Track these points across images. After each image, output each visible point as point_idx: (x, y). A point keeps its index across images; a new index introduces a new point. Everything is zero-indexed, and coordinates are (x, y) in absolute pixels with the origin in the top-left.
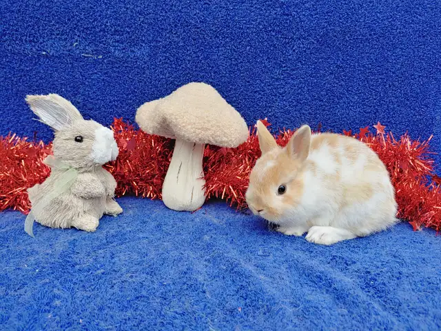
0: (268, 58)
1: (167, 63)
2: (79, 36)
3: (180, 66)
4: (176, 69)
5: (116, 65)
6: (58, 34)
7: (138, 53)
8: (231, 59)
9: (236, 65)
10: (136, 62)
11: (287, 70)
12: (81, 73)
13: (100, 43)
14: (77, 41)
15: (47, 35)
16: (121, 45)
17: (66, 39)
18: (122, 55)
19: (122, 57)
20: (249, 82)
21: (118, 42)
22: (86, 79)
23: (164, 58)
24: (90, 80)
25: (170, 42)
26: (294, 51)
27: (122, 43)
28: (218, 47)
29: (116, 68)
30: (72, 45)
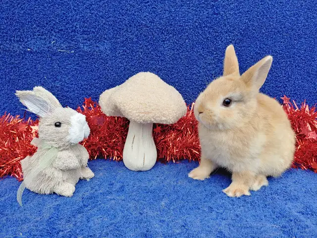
0: (203, 48)
1: (124, 55)
2: (55, 36)
3: (134, 56)
4: (132, 59)
5: (86, 58)
6: (39, 35)
7: (102, 48)
8: (174, 50)
9: (179, 54)
10: (101, 55)
11: (217, 56)
12: (58, 64)
13: (72, 41)
14: (54, 40)
15: (31, 36)
16: (89, 42)
17: (45, 39)
18: (90, 50)
19: (90, 52)
20: (187, 67)
21: (86, 39)
22: (62, 69)
23: (122, 51)
24: (66, 70)
25: (126, 39)
26: (222, 41)
27: (89, 41)
28: (164, 41)
29: (85, 60)
30: (50, 42)
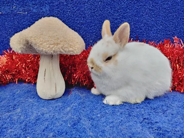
0: (111, 8)
1: (59, 14)
2: (16, 3)
3: (65, 15)
4: (63, 17)
6: (6, 3)
7: (44, 10)
8: (91, 10)
9: (94, 12)
10: (44, 14)
11: (122, 14)
12: (18, 21)
13: (26, 6)
14: (15, 6)
15: (2, 4)
16: (36, 6)
17: (10, 5)
18: (37, 11)
20: (101, 21)
21: (34, 5)
22: (20, 25)
23: (57, 11)
24: (22, 25)
25: (60, 3)
26: (125, 3)
27: (36, 5)
28: (84, 4)
29: (34, 18)
30: (13, 7)
